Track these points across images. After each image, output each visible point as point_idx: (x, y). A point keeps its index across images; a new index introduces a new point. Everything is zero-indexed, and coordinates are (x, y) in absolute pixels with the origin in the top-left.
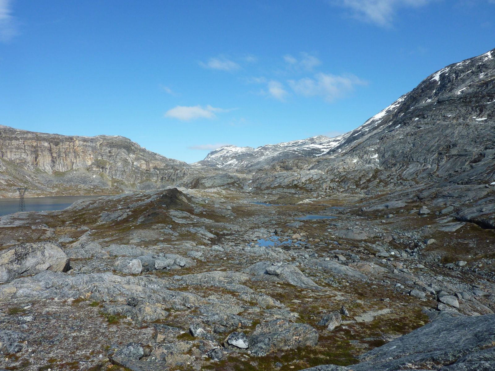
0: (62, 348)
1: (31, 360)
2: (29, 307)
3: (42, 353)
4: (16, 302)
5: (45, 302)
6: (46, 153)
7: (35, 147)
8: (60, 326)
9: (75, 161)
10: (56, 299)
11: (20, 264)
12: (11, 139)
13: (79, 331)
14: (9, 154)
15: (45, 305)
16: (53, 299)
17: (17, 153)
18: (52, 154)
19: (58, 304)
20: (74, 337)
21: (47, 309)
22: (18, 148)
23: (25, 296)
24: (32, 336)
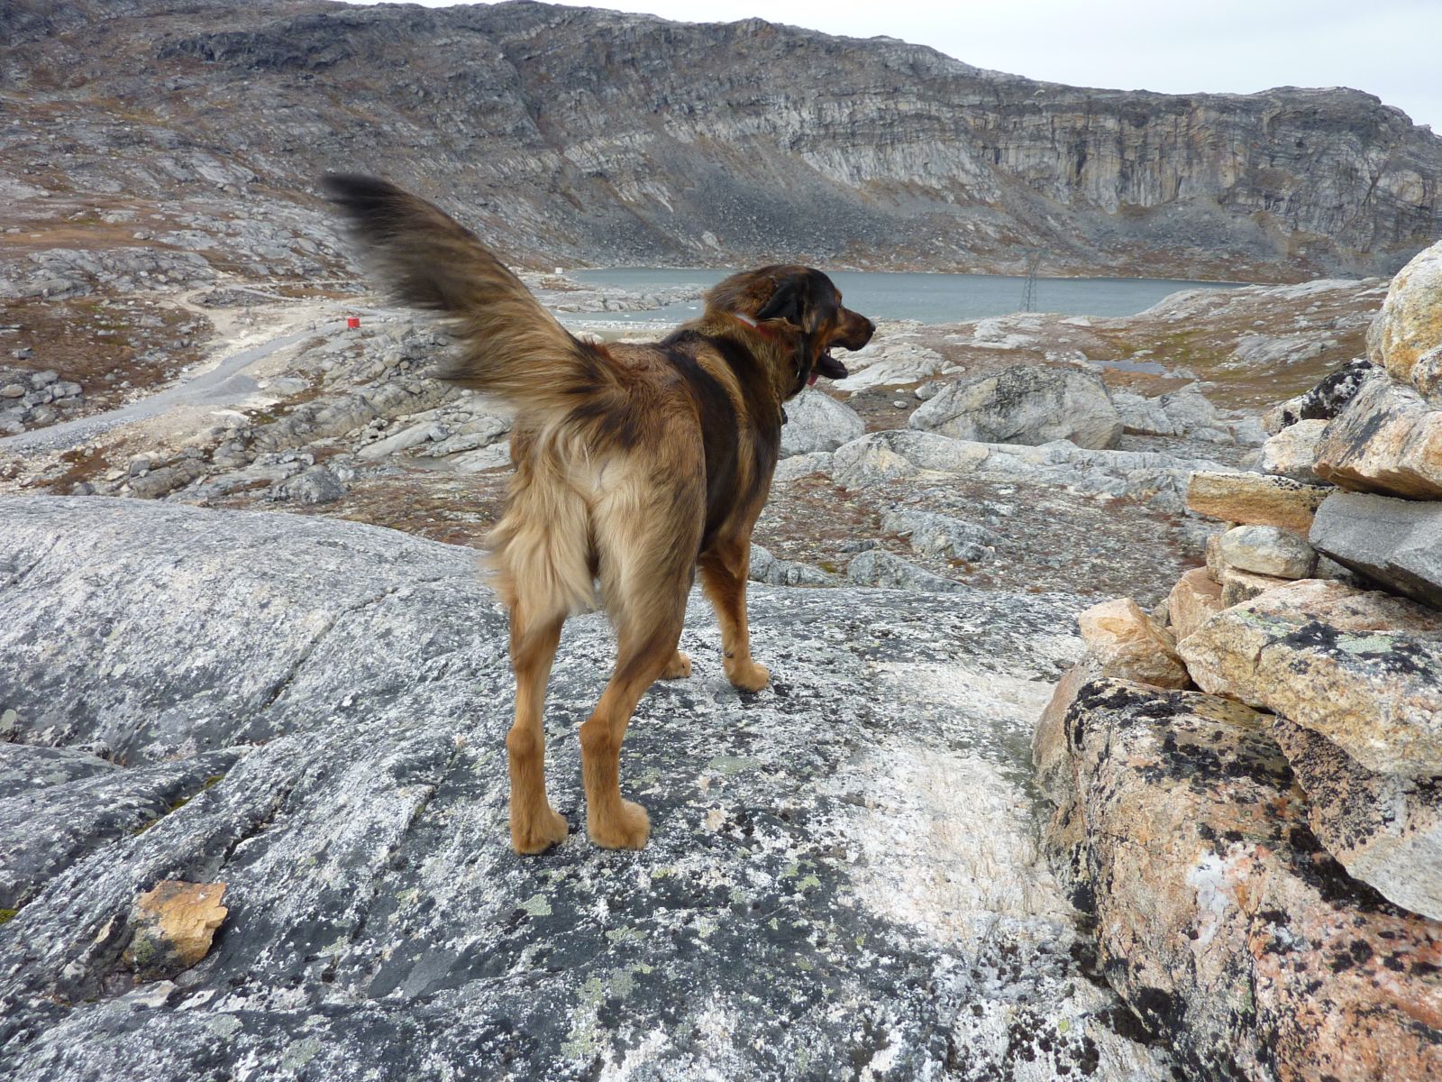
0: (1063, 578)
1: (997, 581)
2: (1009, 491)
3: (1021, 575)
4: (983, 478)
5: (1045, 490)
6: (1109, 149)
7: (1079, 134)
8: (1068, 539)
9: (1186, 174)
10: (1071, 490)
11: (1005, 417)
12: (1021, 111)
13: (1109, 559)
14: (1012, 153)
15: (1043, 494)
16: (1063, 487)
17: (1032, 152)
18: (1122, 152)
19: (1073, 499)
20: (1094, 566)
21: (1047, 504)
22: (1037, 136)
23: (1005, 471)
24: (1007, 542)
